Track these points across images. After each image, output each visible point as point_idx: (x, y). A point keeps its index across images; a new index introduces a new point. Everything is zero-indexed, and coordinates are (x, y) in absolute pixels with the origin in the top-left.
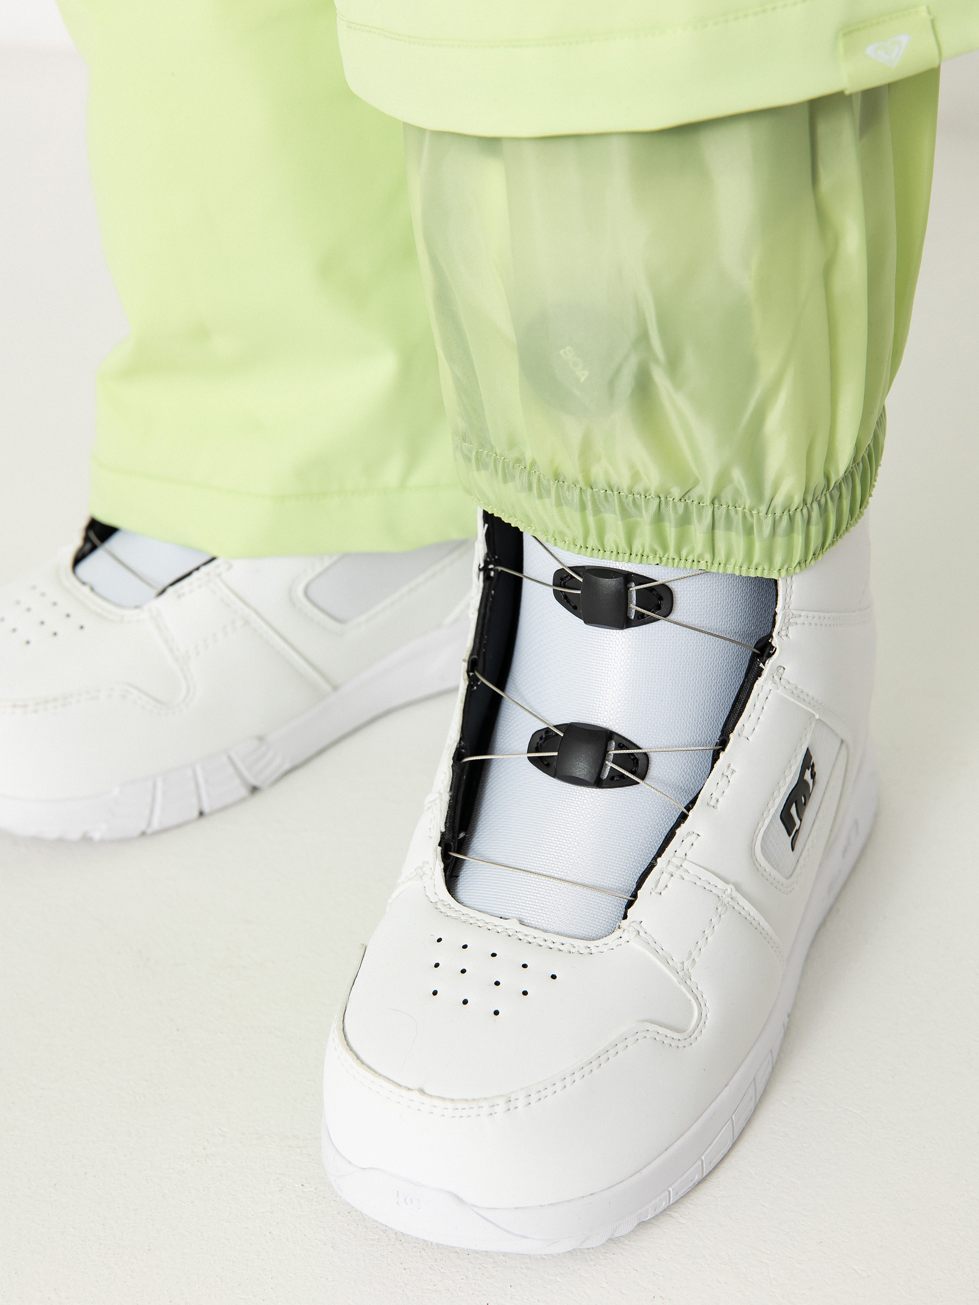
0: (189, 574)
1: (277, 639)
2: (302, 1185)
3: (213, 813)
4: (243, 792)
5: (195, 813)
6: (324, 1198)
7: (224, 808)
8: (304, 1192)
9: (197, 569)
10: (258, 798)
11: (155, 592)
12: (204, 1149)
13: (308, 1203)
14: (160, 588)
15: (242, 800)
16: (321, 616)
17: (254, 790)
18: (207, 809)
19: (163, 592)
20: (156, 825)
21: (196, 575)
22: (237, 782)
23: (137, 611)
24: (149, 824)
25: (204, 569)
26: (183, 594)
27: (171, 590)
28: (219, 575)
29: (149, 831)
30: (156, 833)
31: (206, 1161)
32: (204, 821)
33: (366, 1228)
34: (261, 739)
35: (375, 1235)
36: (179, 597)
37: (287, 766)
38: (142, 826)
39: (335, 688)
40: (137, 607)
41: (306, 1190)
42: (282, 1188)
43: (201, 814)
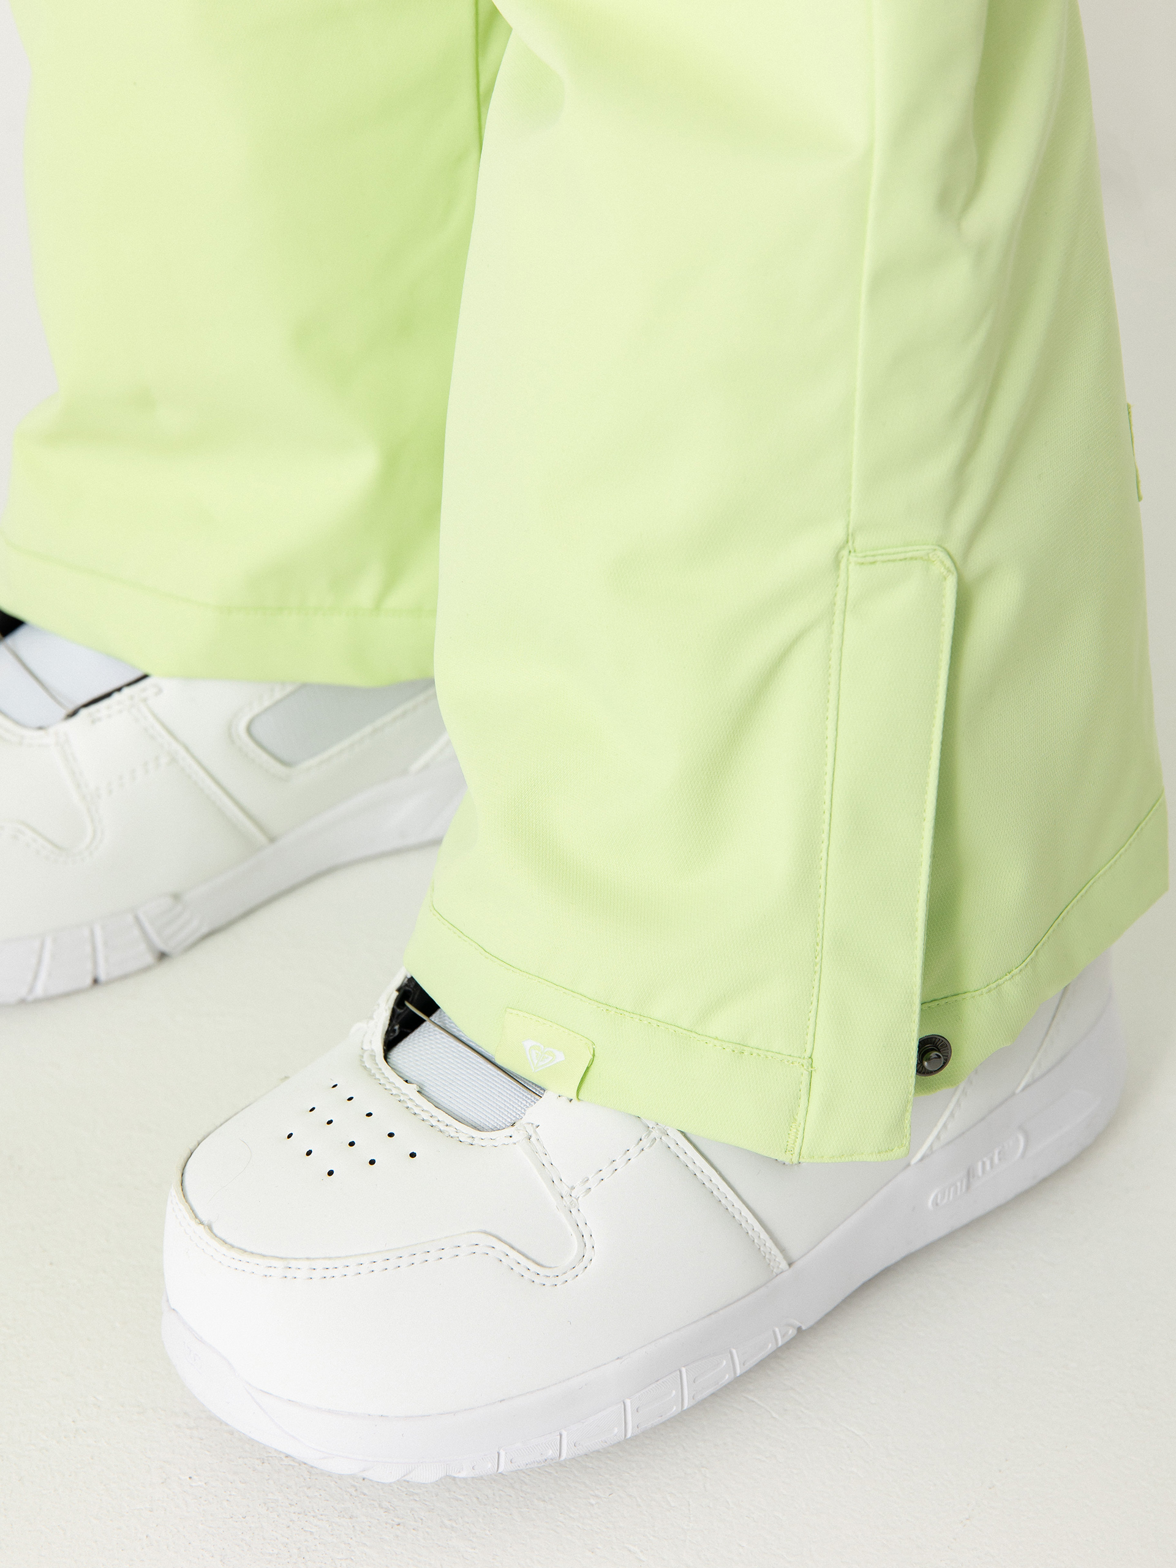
0: (108, 695)
1: (209, 782)
2: (190, 1478)
3: (111, 981)
4: (149, 959)
5: (88, 981)
6: (216, 1496)
7: (125, 977)
8: (191, 1486)
9: (119, 690)
10: (166, 968)
11: (64, 712)
12: (73, 1421)
13: (196, 1501)
14: (71, 707)
15: (146, 969)
16: (265, 757)
17: (162, 956)
18: (102, 977)
19: (74, 713)
20: (39, 991)
21: (116, 696)
22: (142, 947)
23: (41, 733)
24: (31, 990)
25: (126, 691)
26: (99, 719)
27: (84, 712)
28: (145, 700)
29: (30, 998)
30: (38, 1001)
31: (75, 1437)
32: (98, 993)
33: (264, 1539)
34: (176, 897)
35: (273, 1549)
36: (93, 722)
37: (205, 929)
38: (23, 992)
39: (272, 840)
40: (41, 728)
41: (194, 1484)
42: (166, 1479)
43: (96, 981)
